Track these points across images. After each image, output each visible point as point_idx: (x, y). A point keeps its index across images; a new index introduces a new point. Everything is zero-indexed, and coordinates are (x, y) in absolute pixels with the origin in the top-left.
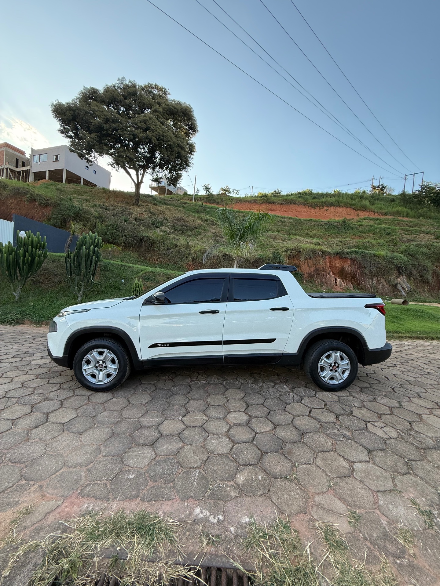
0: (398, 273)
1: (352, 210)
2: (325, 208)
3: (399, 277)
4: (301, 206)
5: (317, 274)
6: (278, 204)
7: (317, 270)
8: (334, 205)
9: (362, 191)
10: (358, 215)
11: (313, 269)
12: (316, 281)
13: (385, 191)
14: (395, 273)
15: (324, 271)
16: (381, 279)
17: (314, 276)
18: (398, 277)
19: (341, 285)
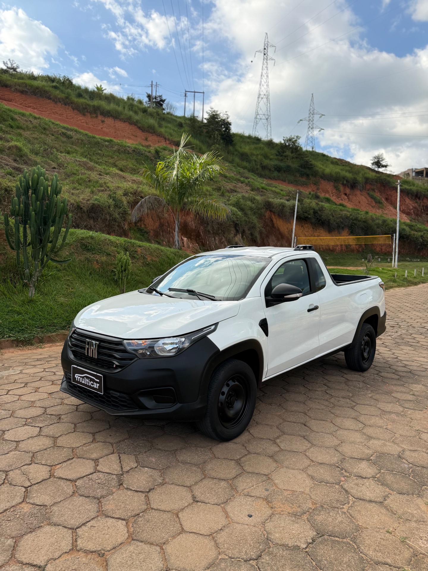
0: (235, 231)
1: (138, 130)
2: (100, 118)
3: (237, 235)
4: (59, 104)
5: (162, 232)
6: (16, 90)
7: (161, 225)
8: (112, 116)
9: (136, 99)
10: (146, 139)
11: (157, 224)
12: (163, 241)
13: (164, 106)
14: (233, 231)
15: (169, 228)
16: (222, 238)
17: (160, 234)
18: (235, 235)
19: (189, 247)
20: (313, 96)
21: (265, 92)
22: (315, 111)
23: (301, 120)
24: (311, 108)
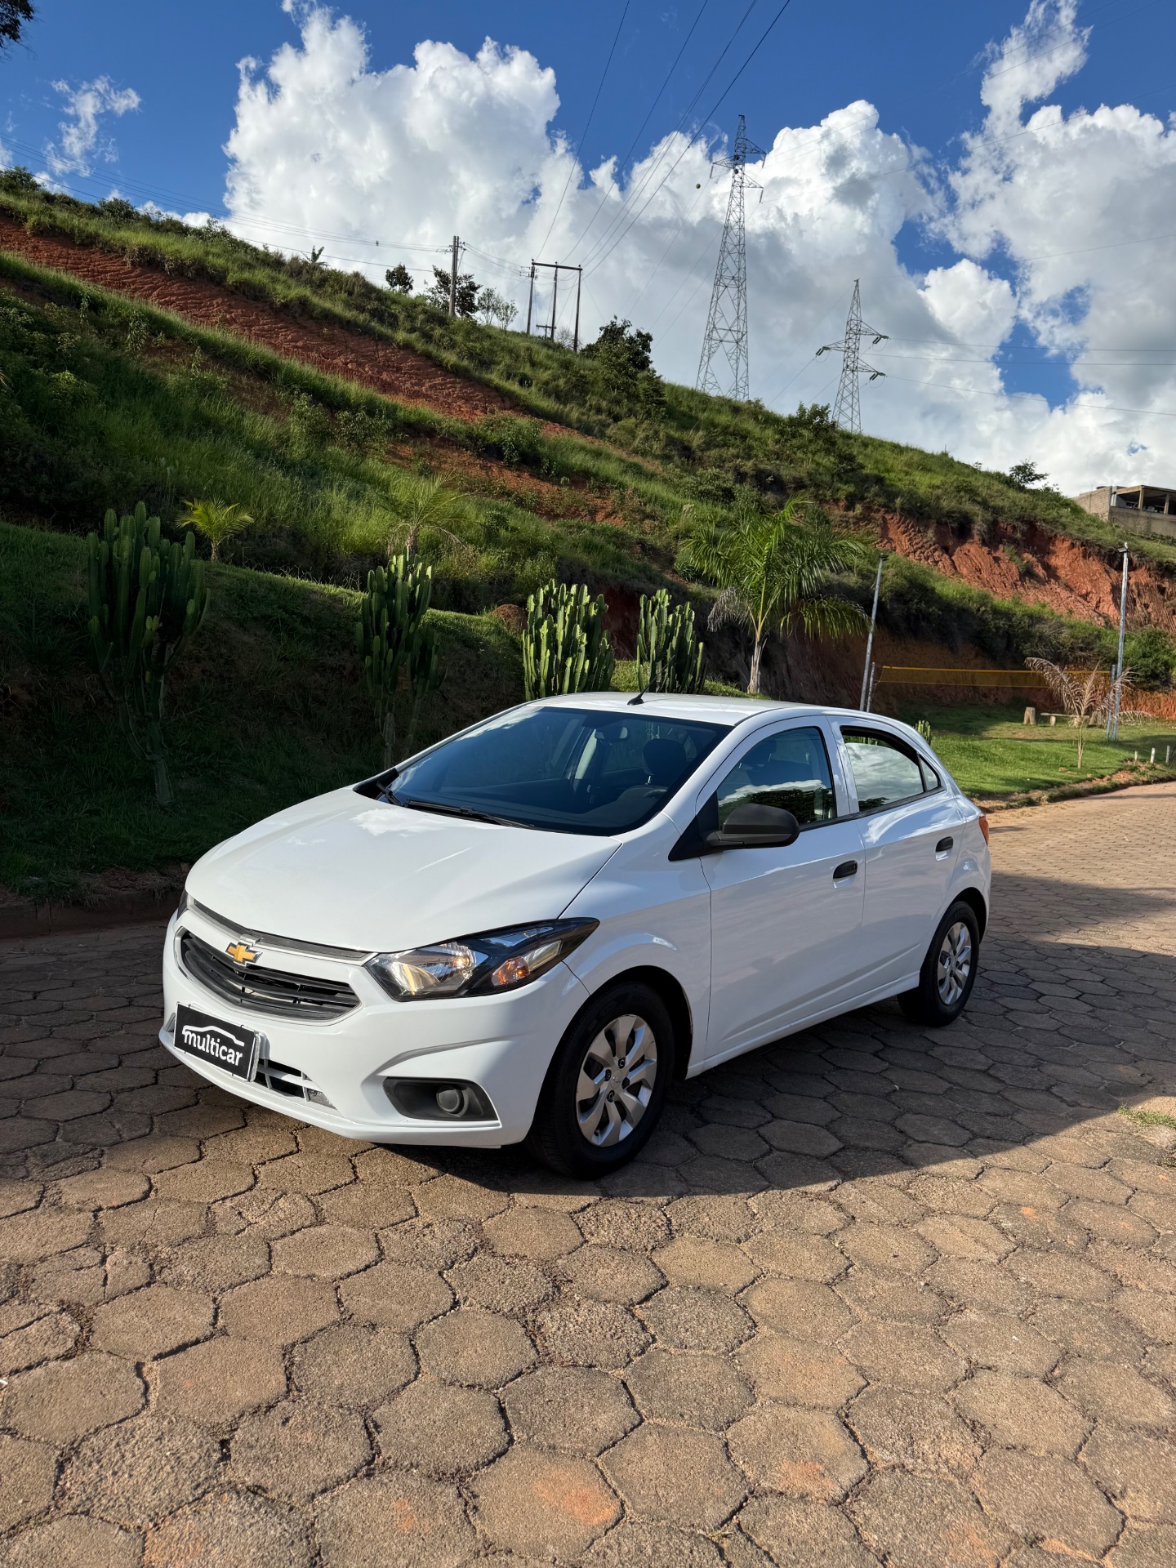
20: (857, 286)
21: (734, 271)
22: (863, 327)
23: (825, 348)
24: (854, 317)
